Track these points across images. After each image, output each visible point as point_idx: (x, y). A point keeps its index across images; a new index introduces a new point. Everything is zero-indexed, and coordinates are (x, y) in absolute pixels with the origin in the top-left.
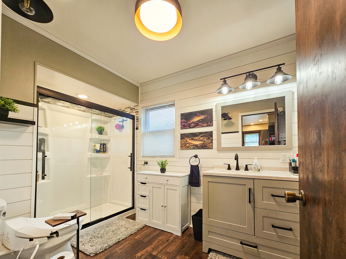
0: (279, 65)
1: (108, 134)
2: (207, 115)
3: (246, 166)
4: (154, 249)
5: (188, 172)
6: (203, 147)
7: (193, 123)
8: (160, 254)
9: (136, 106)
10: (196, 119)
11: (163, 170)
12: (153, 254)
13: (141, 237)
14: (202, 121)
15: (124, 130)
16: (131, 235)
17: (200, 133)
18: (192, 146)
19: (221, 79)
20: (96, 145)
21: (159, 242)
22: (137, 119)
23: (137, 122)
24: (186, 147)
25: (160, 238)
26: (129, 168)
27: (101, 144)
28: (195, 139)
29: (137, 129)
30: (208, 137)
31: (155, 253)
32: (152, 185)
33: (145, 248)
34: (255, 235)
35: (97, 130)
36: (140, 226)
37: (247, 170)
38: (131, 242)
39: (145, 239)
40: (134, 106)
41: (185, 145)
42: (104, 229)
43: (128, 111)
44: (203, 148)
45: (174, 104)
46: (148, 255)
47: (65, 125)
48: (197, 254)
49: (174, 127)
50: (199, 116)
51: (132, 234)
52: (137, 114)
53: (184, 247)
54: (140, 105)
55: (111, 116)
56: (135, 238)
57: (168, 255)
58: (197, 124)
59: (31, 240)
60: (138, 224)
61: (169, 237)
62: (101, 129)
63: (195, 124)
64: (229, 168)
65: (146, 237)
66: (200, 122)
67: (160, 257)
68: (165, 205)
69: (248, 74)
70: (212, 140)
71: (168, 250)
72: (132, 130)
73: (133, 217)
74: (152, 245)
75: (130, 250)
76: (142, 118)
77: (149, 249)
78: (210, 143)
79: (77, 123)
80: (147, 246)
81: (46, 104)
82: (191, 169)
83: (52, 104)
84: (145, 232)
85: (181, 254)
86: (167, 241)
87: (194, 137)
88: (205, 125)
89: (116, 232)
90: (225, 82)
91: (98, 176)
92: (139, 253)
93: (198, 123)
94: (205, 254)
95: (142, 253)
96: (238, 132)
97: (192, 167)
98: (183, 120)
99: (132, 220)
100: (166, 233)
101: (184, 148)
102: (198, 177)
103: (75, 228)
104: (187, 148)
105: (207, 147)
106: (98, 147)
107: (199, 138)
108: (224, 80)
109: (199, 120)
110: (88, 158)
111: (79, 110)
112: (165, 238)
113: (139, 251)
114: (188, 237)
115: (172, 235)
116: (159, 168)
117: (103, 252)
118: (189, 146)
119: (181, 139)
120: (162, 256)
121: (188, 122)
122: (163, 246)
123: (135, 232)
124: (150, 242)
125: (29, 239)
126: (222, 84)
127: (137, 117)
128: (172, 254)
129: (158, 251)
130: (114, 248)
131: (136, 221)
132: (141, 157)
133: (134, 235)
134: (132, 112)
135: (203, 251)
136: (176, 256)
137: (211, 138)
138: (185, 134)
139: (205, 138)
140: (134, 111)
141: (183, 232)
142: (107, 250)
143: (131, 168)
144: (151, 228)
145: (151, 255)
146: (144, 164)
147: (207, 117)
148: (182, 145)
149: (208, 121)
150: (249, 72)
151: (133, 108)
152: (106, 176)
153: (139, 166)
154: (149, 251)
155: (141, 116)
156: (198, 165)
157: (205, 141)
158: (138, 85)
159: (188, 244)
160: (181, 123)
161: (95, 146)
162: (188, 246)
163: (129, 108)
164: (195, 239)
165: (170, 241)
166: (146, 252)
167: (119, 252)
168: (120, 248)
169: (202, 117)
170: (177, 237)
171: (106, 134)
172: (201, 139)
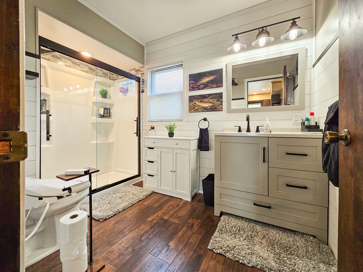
0: (294, 19)
1: (112, 98)
2: (217, 76)
3: (258, 127)
4: (164, 214)
5: (198, 136)
6: (213, 109)
7: (202, 84)
8: (172, 218)
9: (142, 67)
10: (205, 80)
11: (171, 134)
12: (165, 218)
13: (150, 203)
14: (212, 82)
15: (129, 94)
16: (139, 201)
17: (210, 95)
18: (201, 109)
19: (233, 36)
20: (100, 109)
21: (169, 207)
22: (142, 82)
23: (142, 85)
24: (194, 109)
25: (170, 203)
26: (135, 133)
27: (105, 109)
28: (204, 101)
29: (143, 92)
30: (218, 98)
31: (167, 217)
32: (160, 150)
33: (155, 213)
34: (268, 196)
35: (101, 94)
36: (148, 192)
37: (258, 131)
38: (141, 207)
39: (154, 205)
40: (140, 68)
41: (193, 108)
42: (111, 196)
43: (133, 73)
44: (212, 111)
45: (182, 64)
46: (160, 219)
47: (65, 90)
48: (209, 217)
49: (182, 89)
50: (209, 77)
51: (141, 200)
52: (143, 76)
53: (195, 211)
54: (146, 66)
55: (115, 79)
56: (144, 203)
57: (180, 219)
58: (206, 85)
59: (41, 198)
60: (146, 191)
61: (179, 203)
62: (105, 92)
63: (204, 85)
64: (240, 130)
65: (155, 203)
66: (210, 83)
67: (172, 221)
68: (174, 170)
69: (261, 29)
70: (222, 102)
71: (179, 214)
72: (138, 93)
73: (140, 184)
74: (163, 210)
75: (140, 214)
76: (148, 81)
77: (159, 213)
78: (220, 105)
79: (78, 86)
80: (158, 211)
81: (46, 61)
82: (201, 133)
83: (52, 61)
84: (153, 198)
85: (193, 218)
86: (177, 206)
87: (203, 99)
88: (215, 86)
89: (124, 198)
90: (237, 38)
91: (102, 143)
92: (150, 218)
93: (208, 84)
94: (217, 218)
95: (153, 218)
96: (244, 99)
97: (201, 130)
98: (192, 82)
99: (139, 187)
100: (175, 199)
101: (193, 111)
102: (207, 141)
103: (88, 185)
104: (196, 111)
105: (216, 109)
106: (102, 112)
107: (208, 100)
108: (236, 36)
109: (208, 81)
110: (91, 123)
111: (81, 70)
112: (175, 203)
113: (150, 215)
114: (198, 202)
115: (181, 200)
116: (167, 132)
117: (113, 217)
118: (198, 109)
119: (189, 102)
120: (174, 220)
121: (197, 84)
122: (174, 211)
123: (143, 198)
124: (160, 207)
125: (38, 198)
126: (234, 41)
127: (142, 79)
128: (183, 218)
129: (169, 215)
130: (123, 213)
131: (143, 188)
132: (147, 122)
133: (143, 201)
134: (137, 74)
135: (215, 214)
136: (188, 220)
137: (221, 100)
138: (193, 96)
139: (215, 100)
140: (139, 73)
141: (193, 198)
142: (117, 215)
143: (137, 133)
144: (160, 194)
145: (162, 219)
146: (151, 129)
147: (217, 78)
148: (191, 108)
149: (218, 82)
150: (263, 28)
151: (138, 69)
152: (110, 142)
153: (144, 132)
154: (159, 216)
155: (147, 78)
156: (207, 128)
157: (214, 103)
158: (144, 44)
159: (199, 209)
160: (190, 84)
161: (98, 110)
162: (199, 211)
163: (134, 69)
164: (205, 204)
165: (180, 206)
166: (157, 216)
167: (129, 217)
168: (130, 213)
169: (212, 78)
170: (187, 202)
171: (110, 98)
172: (211, 101)
